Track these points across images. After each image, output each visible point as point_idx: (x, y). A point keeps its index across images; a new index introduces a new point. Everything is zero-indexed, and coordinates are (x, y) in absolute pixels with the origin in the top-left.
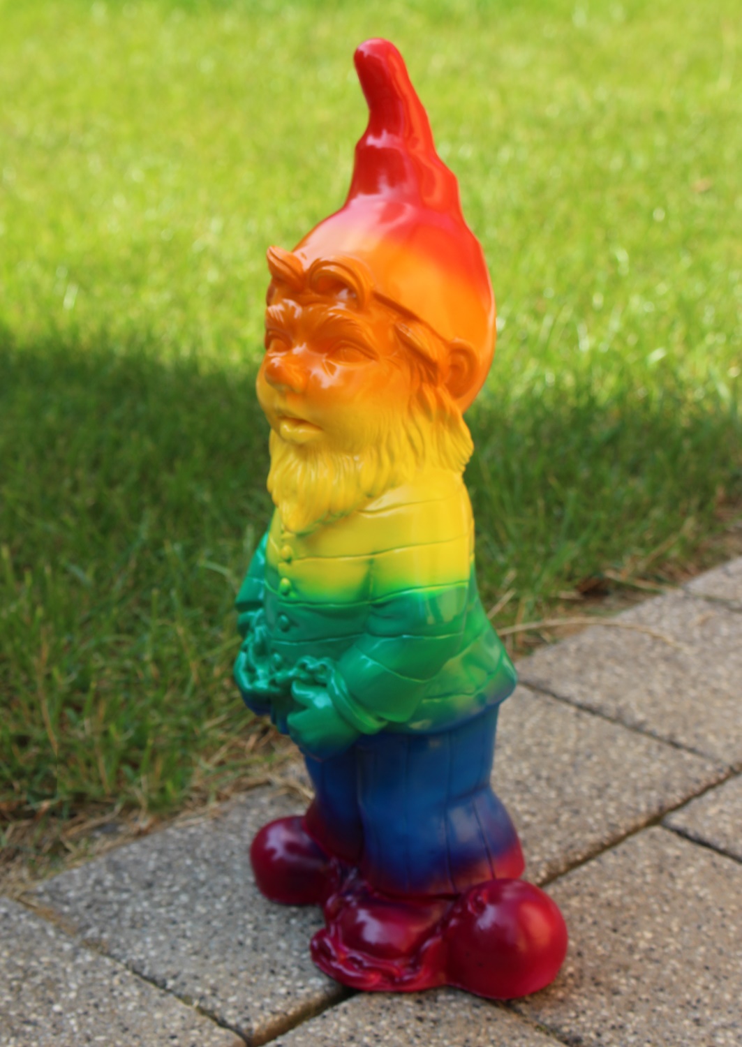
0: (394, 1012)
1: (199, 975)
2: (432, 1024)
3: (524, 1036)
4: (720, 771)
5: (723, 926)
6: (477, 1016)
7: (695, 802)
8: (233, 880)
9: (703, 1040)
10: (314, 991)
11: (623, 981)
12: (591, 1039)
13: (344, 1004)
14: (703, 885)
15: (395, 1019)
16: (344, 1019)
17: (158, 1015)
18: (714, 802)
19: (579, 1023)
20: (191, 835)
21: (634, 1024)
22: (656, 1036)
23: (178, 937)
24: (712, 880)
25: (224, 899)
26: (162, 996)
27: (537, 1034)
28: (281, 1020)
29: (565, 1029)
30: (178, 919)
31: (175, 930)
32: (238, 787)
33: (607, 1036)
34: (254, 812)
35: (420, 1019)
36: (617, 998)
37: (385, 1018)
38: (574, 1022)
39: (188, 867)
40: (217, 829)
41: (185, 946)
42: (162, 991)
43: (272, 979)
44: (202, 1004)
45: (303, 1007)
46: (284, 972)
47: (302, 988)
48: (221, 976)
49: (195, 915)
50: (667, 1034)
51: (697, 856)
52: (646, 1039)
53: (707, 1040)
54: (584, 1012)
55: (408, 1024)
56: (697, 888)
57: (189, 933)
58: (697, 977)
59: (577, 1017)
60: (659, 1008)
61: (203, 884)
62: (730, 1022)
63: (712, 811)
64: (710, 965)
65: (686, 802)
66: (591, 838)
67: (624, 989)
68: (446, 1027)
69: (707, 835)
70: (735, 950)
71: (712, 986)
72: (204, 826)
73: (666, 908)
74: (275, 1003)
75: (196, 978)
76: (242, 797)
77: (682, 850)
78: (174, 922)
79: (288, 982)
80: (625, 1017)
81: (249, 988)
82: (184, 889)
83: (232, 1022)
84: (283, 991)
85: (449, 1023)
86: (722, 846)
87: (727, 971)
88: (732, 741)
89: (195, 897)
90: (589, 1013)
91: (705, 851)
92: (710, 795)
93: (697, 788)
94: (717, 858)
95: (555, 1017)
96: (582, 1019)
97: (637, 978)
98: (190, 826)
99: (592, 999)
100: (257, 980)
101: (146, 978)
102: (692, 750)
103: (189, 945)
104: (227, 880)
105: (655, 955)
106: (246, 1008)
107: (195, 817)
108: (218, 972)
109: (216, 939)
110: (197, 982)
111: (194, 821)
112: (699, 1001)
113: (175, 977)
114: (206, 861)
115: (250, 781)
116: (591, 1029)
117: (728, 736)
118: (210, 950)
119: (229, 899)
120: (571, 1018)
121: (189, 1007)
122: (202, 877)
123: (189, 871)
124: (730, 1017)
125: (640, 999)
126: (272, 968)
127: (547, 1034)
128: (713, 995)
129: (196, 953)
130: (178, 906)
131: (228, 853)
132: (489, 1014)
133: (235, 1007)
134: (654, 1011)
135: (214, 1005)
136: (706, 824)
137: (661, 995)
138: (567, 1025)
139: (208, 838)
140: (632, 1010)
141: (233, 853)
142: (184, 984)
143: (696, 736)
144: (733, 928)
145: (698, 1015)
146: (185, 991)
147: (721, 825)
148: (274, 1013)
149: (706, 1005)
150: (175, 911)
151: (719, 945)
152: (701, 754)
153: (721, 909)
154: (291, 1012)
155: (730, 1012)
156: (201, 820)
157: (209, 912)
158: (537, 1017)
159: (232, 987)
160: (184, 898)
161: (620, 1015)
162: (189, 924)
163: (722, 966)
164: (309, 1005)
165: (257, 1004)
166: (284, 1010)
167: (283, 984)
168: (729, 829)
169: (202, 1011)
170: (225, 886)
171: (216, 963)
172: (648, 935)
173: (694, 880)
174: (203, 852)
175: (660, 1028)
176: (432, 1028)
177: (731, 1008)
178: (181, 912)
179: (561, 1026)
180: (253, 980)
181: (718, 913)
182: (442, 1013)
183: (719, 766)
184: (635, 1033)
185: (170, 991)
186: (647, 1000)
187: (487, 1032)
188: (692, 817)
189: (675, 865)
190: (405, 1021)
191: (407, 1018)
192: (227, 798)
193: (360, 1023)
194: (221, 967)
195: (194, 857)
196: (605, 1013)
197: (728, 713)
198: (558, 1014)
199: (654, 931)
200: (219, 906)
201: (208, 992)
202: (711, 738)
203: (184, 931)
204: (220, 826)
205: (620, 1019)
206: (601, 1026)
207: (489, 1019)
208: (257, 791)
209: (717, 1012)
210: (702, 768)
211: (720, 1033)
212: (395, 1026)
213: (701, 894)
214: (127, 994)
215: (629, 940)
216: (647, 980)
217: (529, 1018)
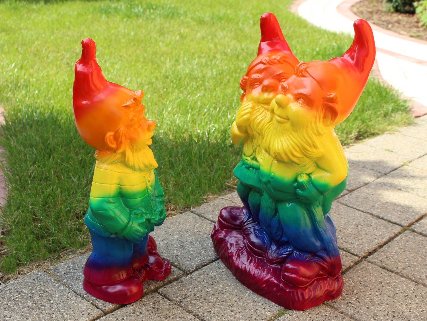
3: (182, 313)
9: (233, 316)
11: (213, 299)
16: (132, 307)
17: (80, 305)
21: (214, 311)
26: (82, 299)
27: (186, 313)
28: (114, 307)
29: (194, 312)
33: (206, 314)
36: (210, 304)
37: (144, 308)
50: (223, 314)
54: (200, 307)
58: (233, 298)
62: (241, 311)
64: (238, 295)
66: (209, 258)
68: (161, 310)
70: (246, 291)
71: (237, 301)
73: (228, 279)
80: (212, 309)
83: (100, 307)
87: (242, 297)
90: (202, 307)
96: (199, 309)
97: (217, 298)
99: (203, 304)
101: (78, 294)
105: (223, 292)
112: (233, 305)
116: (202, 312)
120: (196, 309)
121: (89, 303)
124: (241, 309)
125: (217, 304)
127: (189, 313)
128: (237, 304)
133: (102, 303)
134: (220, 307)
135: (96, 302)
137: (223, 303)
140: (214, 307)
142: (88, 296)
145: (232, 309)
149: (235, 306)
151: (241, 289)
158: (187, 308)
169: (93, 304)
172: (221, 286)
175: (221, 312)
176: (157, 311)
177: (242, 307)
185: (84, 298)
186: (219, 305)
187: (172, 312)
191: (150, 308)
193: (136, 308)
196: (206, 308)
198: (193, 308)
205: (210, 309)
206: (204, 311)
207: (173, 309)
209: (237, 308)
211: (237, 314)
212: (146, 310)
214: (72, 299)
215: (216, 288)
216: (219, 299)
217: (184, 309)
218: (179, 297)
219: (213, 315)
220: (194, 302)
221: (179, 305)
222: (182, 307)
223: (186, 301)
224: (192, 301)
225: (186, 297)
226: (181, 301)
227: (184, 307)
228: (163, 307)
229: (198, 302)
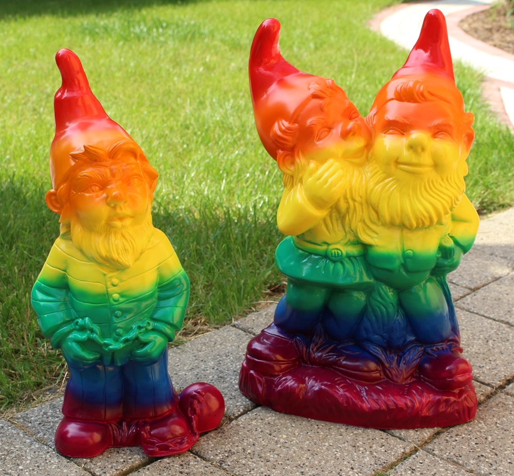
0: (170, 470)
5: (318, 432)
6: (206, 471)
10: (136, 460)
11: (272, 456)
13: (148, 466)
15: (170, 473)
16: (147, 472)
17: (65, 471)
28: (120, 473)
35: (181, 473)
36: (268, 463)
37: (166, 473)
38: (249, 473)
42: (68, 460)
43: (117, 455)
44: (86, 466)
45: (130, 467)
46: (123, 452)
47: (130, 459)
54: (253, 469)
58: (304, 454)
60: (286, 467)
64: (310, 449)
67: (271, 459)
70: (322, 442)
71: (310, 458)
73: (294, 425)
74: (118, 466)
79: (125, 457)
80: (271, 472)
81: (107, 459)
83: (97, 473)
84: (122, 460)
87: (317, 451)
90: (256, 469)
96: (252, 472)
97: (278, 455)
99: (257, 464)
105: (287, 445)
106: (105, 468)
112: (304, 464)
120: (247, 472)
121: (79, 467)
124: (317, 471)
125: (278, 464)
128: (310, 462)
132: (212, 470)
133: (100, 467)
134: (284, 468)
135: (90, 467)
137: (288, 461)
140: (274, 468)
144: (322, 433)
145: (303, 470)
148: (116, 470)
149: (306, 466)
151: (315, 440)
158: (233, 471)
161: (269, 470)
163: (315, 449)
164: (133, 466)
165: (110, 466)
167: (122, 458)
169: (85, 469)
172: (285, 437)
177: (317, 467)
180: (109, 455)
182: (191, 470)
185: (72, 460)
186: (281, 464)
191: (176, 472)
198: (242, 470)
199: (287, 435)
207: (211, 473)
214: (52, 461)
215: (276, 439)
216: (282, 456)
217: (229, 472)
218: (220, 455)
220: (244, 462)
221: (220, 467)
222: (224, 469)
223: (231, 460)
224: (240, 461)
225: (231, 454)
226: (223, 461)
227: (228, 469)
228: (196, 471)
229: (250, 461)
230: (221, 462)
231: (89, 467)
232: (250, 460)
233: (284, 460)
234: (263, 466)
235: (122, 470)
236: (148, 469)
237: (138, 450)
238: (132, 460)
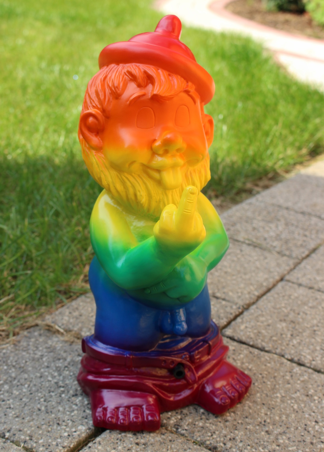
0: (124, 441)
1: (21, 429)
2: (144, 446)
3: (190, 448)
4: (239, 308)
5: (264, 382)
6: (164, 439)
7: (233, 323)
8: (29, 375)
9: (273, 442)
10: (81, 433)
12: (222, 447)
13: (98, 439)
14: (249, 363)
15: (125, 445)
16: (100, 447)
18: (242, 323)
19: (213, 438)
20: (4, 354)
21: (239, 436)
22: (251, 442)
23: (7, 408)
24: (252, 360)
25: (26, 386)
26: (5, 442)
27: (195, 446)
28: (68, 451)
29: (208, 442)
30: (6, 399)
31: (5, 405)
32: (23, 328)
33: (229, 445)
34: (33, 340)
35: (137, 444)
36: (227, 423)
37: (120, 445)
38: (211, 438)
39: (6, 370)
40: (16, 350)
41: (11, 413)
42: (4, 440)
43: (59, 428)
44: (26, 445)
45: (77, 442)
46: (64, 424)
47: (75, 432)
48: (33, 429)
49: (14, 396)
50: (256, 441)
51: (242, 349)
52: (248, 444)
53: (275, 442)
54: (214, 433)
55: (132, 447)
56: (247, 364)
57: (12, 406)
58: (260, 409)
59: (212, 435)
60: (248, 427)
61: (15, 379)
62: (282, 431)
63: (242, 327)
64: (264, 402)
65: (229, 323)
68: (150, 447)
69: (244, 339)
70: (273, 394)
71: (269, 413)
72: (10, 348)
74: (63, 442)
75: (20, 431)
76: (25, 333)
77: (235, 346)
78: (3, 401)
79: (68, 429)
80: (234, 433)
81: (48, 434)
82: (6, 382)
84: (66, 434)
85: (152, 444)
86: (251, 343)
87: (273, 405)
88: (240, 294)
89: (11, 386)
90: (217, 433)
91: (244, 346)
92: (239, 320)
93: (232, 317)
94: (251, 349)
95: (202, 437)
96: (215, 436)
98: (3, 349)
99: (216, 425)
100: (51, 429)
102: (224, 299)
103: (13, 413)
104: (26, 376)
106: (49, 446)
107: (5, 344)
108: (31, 427)
109: (26, 408)
110: (21, 433)
111: (4, 346)
112: (265, 421)
113: (9, 431)
114: (14, 366)
115: (28, 324)
116: (220, 441)
117: (238, 293)
118: (24, 414)
119: (29, 386)
120: (209, 436)
121: (20, 448)
122: (13, 375)
123: (6, 372)
124: (281, 428)
125: (238, 423)
126: (58, 422)
127: (200, 446)
128: (270, 418)
129: (17, 417)
130: (4, 391)
131: (24, 361)
132: (170, 438)
133: (43, 446)
134: (246, 429)
135: (32, 445)
136: (242, 333)
137: (247, 420)
138: (209, 440)
139: (13, 354)
140: (236, 430)
141: (26, 362)
142: (14, 435)
143: (224, 293)
144: (269, 383)
145: (267, 429)
146: (16, 438)
147: (248, 333)
148: (64, 447)
149: (269, 423)
150: (3, 394)
151: (265, 392)
152: (228, 301)
153: (261, 374)
154: (72, 446)
155: (281, 426)
156: (8, 345)
157: (20, 394)
158: (193, 437)
159: (39, 434)
160: (6, 387)
161: (231, 432)
162: (11, 401)
163: (270, 402)
164: (80, 440)
165: (54, 443)
166: (69, 445)
167: (65, 431)
168: (252, 335)
169: (26, 449)
170: (26, 379)
171: (29, 421)
173: (244, 361)
174: (11, 362)
175: (252, 437)
176: (144, 448)
177: (280, 424)
178: (6, 394)
179: (205, 441)
180: (50, 429)
181: (260, 376)
182: (147, 439)
183: (238, 306)
184: (241, 441)
185: (7, 439)
186: (242, 424)
187: (171, 447)
188: (235, 331)
189: (234, 354)
190: (130, 446)
191: (131, 444)
192: (18, 334)
193: (108, 449)
194: (31, 423)
195: (7, 365)
196: (224, 432)
197: (234, 282)
198: (203, 435)
200: (24, 390)
201: (28, 438)
202: (231, 294)
203: (9, 404)
204: (17, 348)
205: (232, 434)
206: (224, 439)
207: (170, 441)
208: (32, 329)
209: (275, 427)
210: (231, 307)
211: (279, 437)
212: (126, 449)
213: (250, 367)
217: (189, 438)
218: (173, 418)
219: (241, 445)
220: (201, 424)
221: (177, 432)
223: (187, 423)
224: (197, 423)
225: (183, 416)
226: (178, 425)
227: (186, 435)
228: (152, 440)
229: (207, 423)
230: (176, 426)
231: (30, 447)
232: (207, 421)
233: (242, 418)
234: (223, 427)
235: (70, 447)
236: (100, 443)
237: (80, 420)
238: (78, 433)
